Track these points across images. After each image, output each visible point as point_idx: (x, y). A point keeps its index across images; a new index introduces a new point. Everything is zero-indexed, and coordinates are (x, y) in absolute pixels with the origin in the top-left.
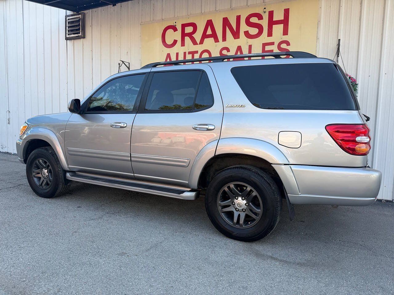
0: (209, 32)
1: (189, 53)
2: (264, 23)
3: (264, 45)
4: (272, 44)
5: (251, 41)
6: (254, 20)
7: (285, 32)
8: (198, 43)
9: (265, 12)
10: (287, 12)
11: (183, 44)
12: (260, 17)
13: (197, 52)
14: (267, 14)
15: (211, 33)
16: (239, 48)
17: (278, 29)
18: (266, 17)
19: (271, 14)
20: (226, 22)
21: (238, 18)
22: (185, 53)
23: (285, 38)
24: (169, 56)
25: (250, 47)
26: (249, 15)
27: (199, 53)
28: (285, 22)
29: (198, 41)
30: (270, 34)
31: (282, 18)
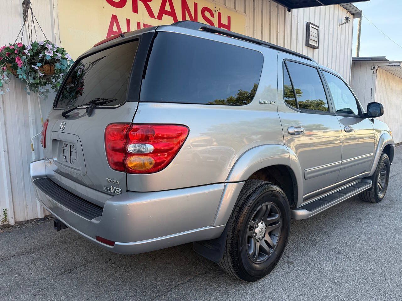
0: (168, 8)
1: (145, 26)
2: (215, 21)
6: (207, 14)
8: (156, 17)
9: (215, 11)
10: (229, 18)
11: (135, 10)
12: (212, 16)
14: (217, 13)
15: (170, 10)
18: (216, 15)
19: (220, 14)
20: (184, 4)
21: (196, 5)
22: (138, 24)
24: (114, 19)
26: (203, 7)
28: (228, 27)
29: (156, 15)
31: (227, 24)
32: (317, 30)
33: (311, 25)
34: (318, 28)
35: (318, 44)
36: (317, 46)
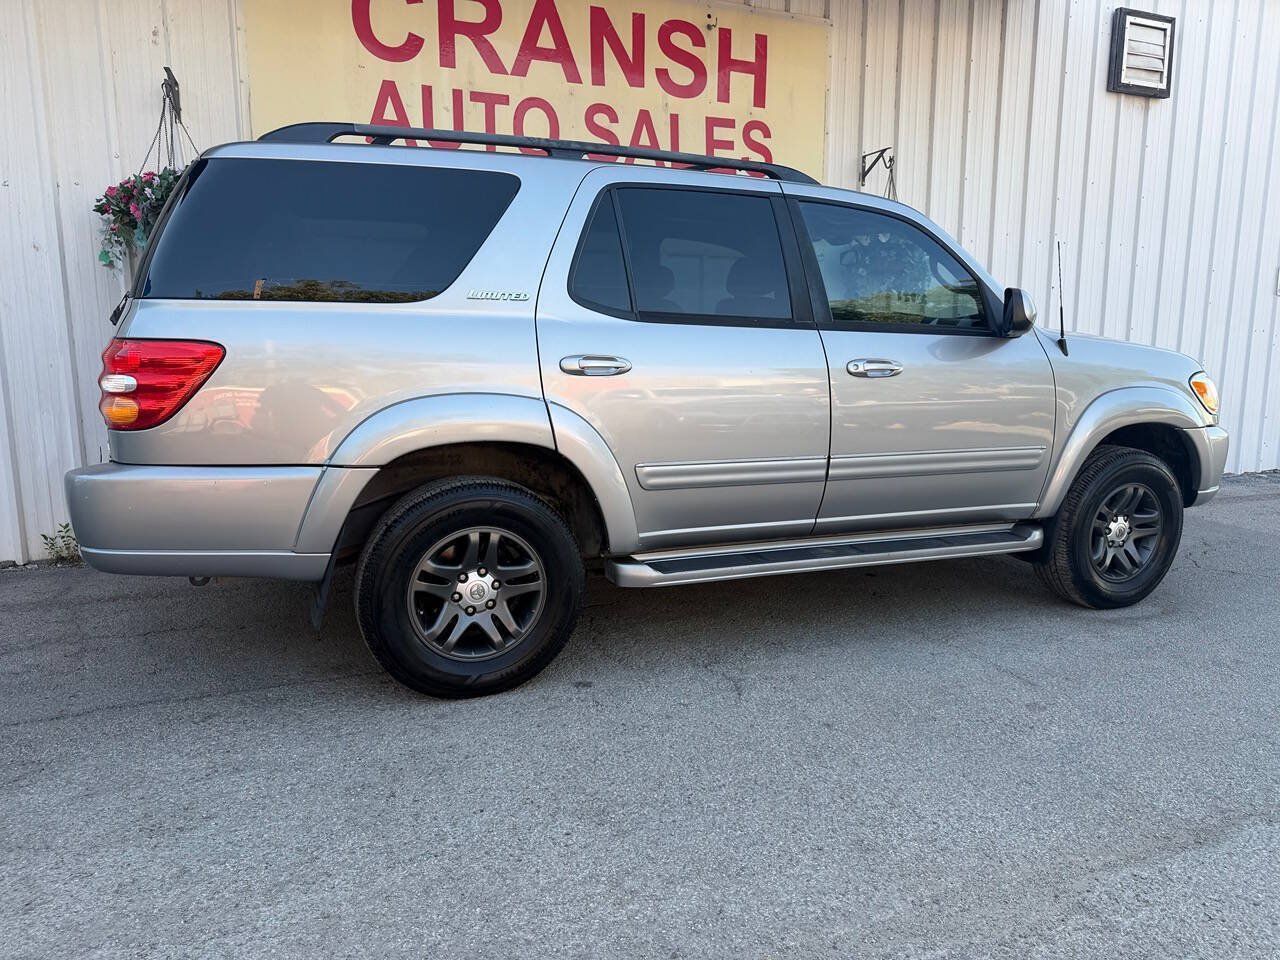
0: (546, 40)
1: (476, 96)
2: (709, 56)
3: (712, 123)
4: (730, 123)
5: (677, 104)
6: (680, 40)
7: (760, 99)
8: (509, 71)
9: (709, 27)
10: (761, 42)
11: (448, 59)
12: (699, 40)
13: (504, 100)
14: (715, 33)
15: (552, 46)
16: (644, 118)
17: (742, 84)
18: (712, 39)
19: (725, 37)
20: (600, 23)
21: (639, 21)
22: (457, 95)
23: (759, 114)
24: (389, 90)
25: (674, 119)
26: (666, 23)
27: (515, 102)
28: (758, 69)
29: (509, 66)
30: (724, 96)
31: (752, 59)
32: (1165, 30)
33: (1130, 19)
34: (1168, 26)
35: (1165, 80)
36: (1163, 86)
